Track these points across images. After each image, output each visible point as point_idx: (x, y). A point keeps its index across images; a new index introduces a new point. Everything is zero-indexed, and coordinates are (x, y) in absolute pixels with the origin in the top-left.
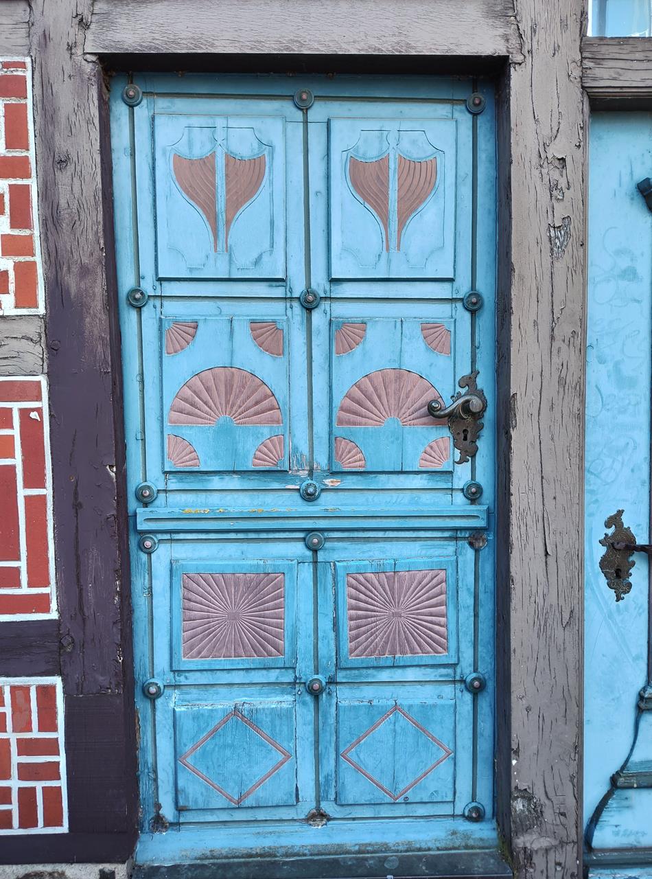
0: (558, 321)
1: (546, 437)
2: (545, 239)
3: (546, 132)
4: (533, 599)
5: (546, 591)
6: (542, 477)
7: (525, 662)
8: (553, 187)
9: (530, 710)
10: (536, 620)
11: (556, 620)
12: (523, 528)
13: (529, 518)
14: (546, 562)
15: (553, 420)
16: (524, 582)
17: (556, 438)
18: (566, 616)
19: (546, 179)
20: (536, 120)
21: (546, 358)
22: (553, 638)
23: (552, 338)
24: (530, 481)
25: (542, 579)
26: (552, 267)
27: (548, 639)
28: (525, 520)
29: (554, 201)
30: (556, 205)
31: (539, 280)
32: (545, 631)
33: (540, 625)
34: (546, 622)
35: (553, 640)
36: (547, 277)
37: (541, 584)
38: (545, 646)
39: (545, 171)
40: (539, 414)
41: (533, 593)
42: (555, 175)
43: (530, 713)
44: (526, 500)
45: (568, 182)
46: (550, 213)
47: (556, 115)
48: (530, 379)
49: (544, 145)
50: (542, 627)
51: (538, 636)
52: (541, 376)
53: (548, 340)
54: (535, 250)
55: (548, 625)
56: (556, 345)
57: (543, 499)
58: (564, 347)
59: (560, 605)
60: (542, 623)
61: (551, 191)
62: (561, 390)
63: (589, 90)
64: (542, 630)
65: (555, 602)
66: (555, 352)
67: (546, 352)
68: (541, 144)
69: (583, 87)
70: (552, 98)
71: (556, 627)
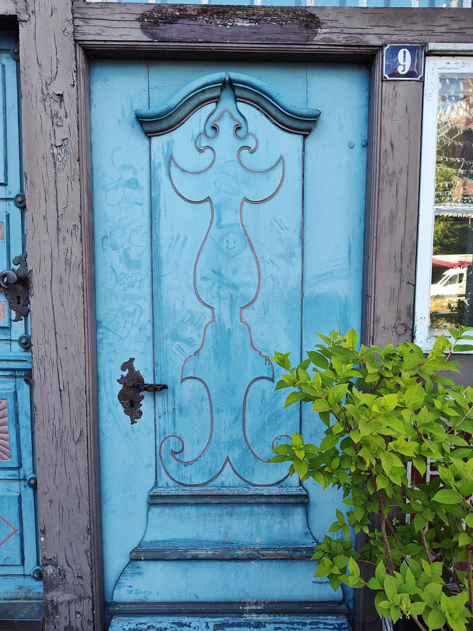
0: (62, 217)
1: (57, 303)
2: (50, 156)
3: (48, 74)
4: (51, 422)
5: (61, 416)
6: (56, 333)
7: (47, 467)
8: (54, 116)
9: (52, 502)
10: (54, 437)
11: (69, 438)
12: (42, 371)
13: (46, 362)
14: (61, 395)
15: (62, 291)
16: (44, 410)
17: (65, 304)
18: (77, 435)
19: (49, 110)
20: (40, 65)
21: (55, 244)
22: (67, 451)
23: (58, 229)
24: (46, 336)
25: (58, 407)
26: (56, 176)
27: (63, 452)
28: (43, 364)
29: (55, 127)
30: (57, 129)
31: (46, 185)
32: (61, 445)
33: (57, 441)
34: (61, 439)
35: (67, 453)
36: (52, 184)
37: (57, 411)
38: (62, 456)
39: (47, 104)
40: (51, 285)
41: (51, 417)
42: (56, 106)
43: (52, 504)
44: (43, 349)
45: (66, 112)
46: (52, 135)
47: (54, 61)
48: (42, 259)
49: (46, 84)
50: (59, 443)
51: (56, 449)
52: (51, 257)
53: (55, 231)
54: (42, 163)
55: (63, 441)
56: (61, 235)
57: (57, 349)
58: (68, 236)
59: (72, 427)
60: (59, 440)
61: (52, 119)
62: (68, 268)
63: (80, 43)
64: (59, 445)
65: (68, 424)
66: (61, 240)
67: (54, 239)
68: (44, 83)
69: (75, 40)
70: (51, 48)
71: (69, 444)
